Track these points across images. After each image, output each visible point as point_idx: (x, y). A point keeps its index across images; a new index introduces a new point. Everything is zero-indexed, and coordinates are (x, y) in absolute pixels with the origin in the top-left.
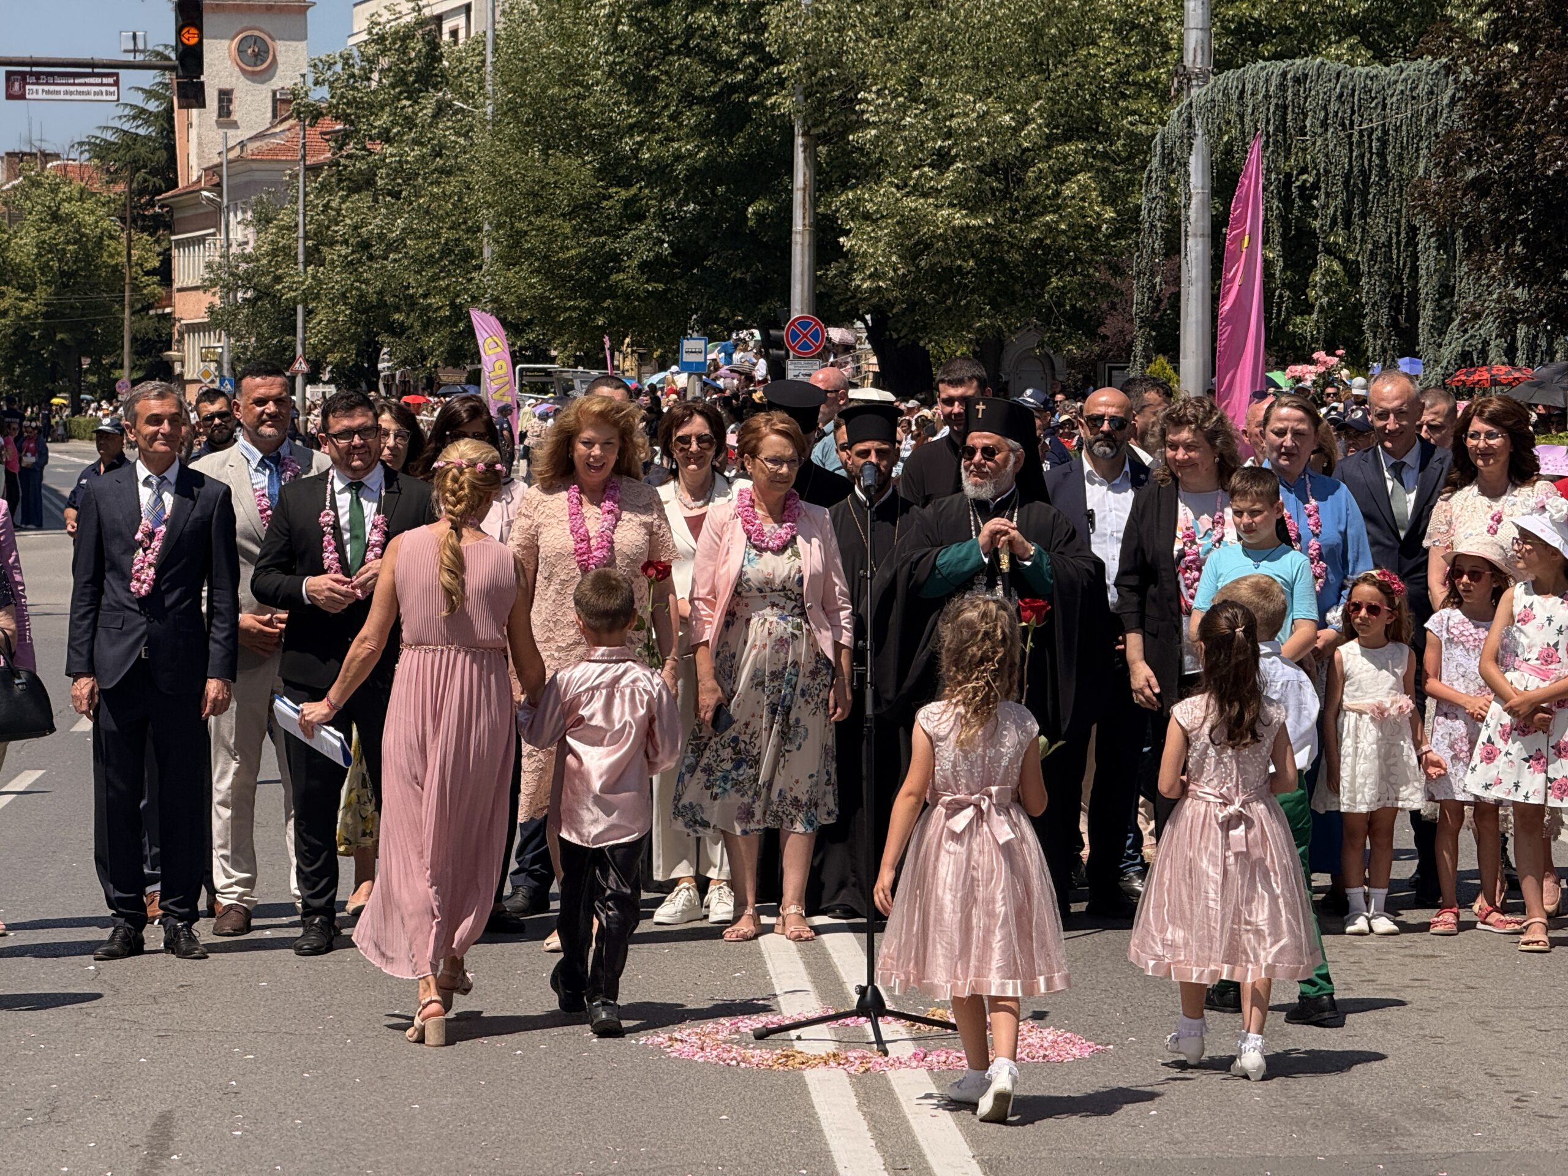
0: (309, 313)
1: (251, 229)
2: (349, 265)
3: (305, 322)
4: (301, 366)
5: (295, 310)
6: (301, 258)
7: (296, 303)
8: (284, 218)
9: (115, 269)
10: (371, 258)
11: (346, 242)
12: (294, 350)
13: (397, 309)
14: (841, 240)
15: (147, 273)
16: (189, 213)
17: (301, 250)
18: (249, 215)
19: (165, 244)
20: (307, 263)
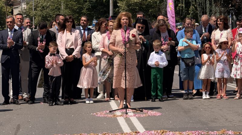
0: (35, 18)
1: (25, 5)
2: (41, 11)
3: (34, 19)
4: (34, 26)
5: (33, 18)
6: (33, 9)
7: (33, 17)
8: (31, 3)
9: (4, 12)
10: (44, 9)
11: (40, 7)
12: (33, 24)
13: (48, 17)
14: (118, 4)
15: (9, 13)
16: (16, 3)
17: (33, 8)
18: (25, 3)
19: (12, 8)
20: (34, 10)
